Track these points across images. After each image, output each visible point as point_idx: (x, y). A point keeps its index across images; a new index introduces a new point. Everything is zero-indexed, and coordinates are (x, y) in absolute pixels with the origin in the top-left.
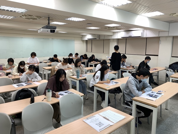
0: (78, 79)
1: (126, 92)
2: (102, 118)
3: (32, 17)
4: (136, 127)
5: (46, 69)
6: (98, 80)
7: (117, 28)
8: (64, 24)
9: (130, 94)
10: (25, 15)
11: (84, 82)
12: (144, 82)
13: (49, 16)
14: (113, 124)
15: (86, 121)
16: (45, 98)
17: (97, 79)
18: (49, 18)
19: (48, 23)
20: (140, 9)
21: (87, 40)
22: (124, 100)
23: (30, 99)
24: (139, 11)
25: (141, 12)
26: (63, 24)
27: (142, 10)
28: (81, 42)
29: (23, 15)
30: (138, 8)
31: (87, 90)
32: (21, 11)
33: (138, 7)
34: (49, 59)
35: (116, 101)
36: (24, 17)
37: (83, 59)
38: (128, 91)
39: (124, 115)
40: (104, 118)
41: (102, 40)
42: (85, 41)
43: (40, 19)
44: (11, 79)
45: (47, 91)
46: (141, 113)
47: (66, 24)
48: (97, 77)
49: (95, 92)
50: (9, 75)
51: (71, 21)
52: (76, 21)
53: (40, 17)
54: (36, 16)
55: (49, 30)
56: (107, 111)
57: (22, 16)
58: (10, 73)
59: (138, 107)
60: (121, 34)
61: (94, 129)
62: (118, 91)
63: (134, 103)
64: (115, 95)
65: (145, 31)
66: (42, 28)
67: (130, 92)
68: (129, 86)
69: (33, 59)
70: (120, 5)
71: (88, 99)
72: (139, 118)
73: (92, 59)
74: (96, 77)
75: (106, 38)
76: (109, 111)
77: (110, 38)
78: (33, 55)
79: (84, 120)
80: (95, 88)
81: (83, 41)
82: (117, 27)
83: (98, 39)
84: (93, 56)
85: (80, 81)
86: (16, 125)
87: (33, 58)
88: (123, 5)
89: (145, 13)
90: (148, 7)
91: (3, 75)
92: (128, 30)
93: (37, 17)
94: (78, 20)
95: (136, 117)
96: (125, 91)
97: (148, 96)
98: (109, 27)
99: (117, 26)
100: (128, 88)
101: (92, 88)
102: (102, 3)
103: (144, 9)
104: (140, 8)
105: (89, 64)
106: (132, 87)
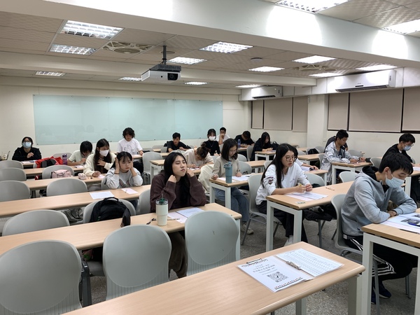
0: (229, 185)
1: (349, 212)
2: (285, 264)
3: (128, 47)
4: (375, 304)
5: (159, 165)
6: (273, 188)
7: (325, 67)
8: (200, 63)
9: (358, 217)
10: (114, 43)
11: (245, 194)
12: (394, 189)
13: (164, 42)
14: (310, 278)
15: (244, 269)
16: (153, 220)
17: (270, 184)
18: (165, 47)
19: (163, 59)
20: (383, 15)
21: (252, 102)
22: (342, 233)
23: (121, 220)
24: (380, 18)
25: (385, 20)
26: (196, 61)
27: (389, 16)
28: (238, 106)
29: (110, 45)
30: (376, 10)
31: (251, 211)
32: (106, 35)
33: (378, 8)
34: (165, 145)
35: (323, 241)
36: (112, 48)
37: (242, 145)
38: (353, 210)
39: (339, 261)
40: (289, 264)
41: (287, 99)
42: (247, 103)
43: (147, 50)
44: (84, 181)
45: (158, 202)
46: (387, 266)
47: (203, 62)
48: (270, 181)
49: (269, 216)
50: (80, 174)
51: (215, 53)
52: (226, 52)
53: (145, 47)
54: (136, 46)
55: (165, 74)
56: (297, 251)
57: (108, 46)
58: (81, 171)
59: (377, 249)
60: (336, 83)
61: (262, 285)
62: (328, 215)
63: (368, 239)
64: (321, 227)
65: (400, 72)
66: (150, 70)
67: (359, 212)
68: (356, 197)
69: (128, 143)
70: (330, 5)
71: (252, 234)
72: (381, 278)
73: (264, 142)
74: (268, 180)
75: (298, 93)
76: (301, 250)
77: (309, 93)
78: (129, 133)
79: (240, 266)
80: (270, 205)
81: (243, 103)
82: (326, 65)
83: (278, 96)
84: (265, 136)
85: (233, 189)
86: (92, 275)
87: (128, 140)
88: (338, 6)
89: (396, 24)
90: (405, 6)
91: (69, 174)
92: (353, 71)
93: (140, 46)
94: (230, 51)
95: (373, 278)
96: (346, 210)
97: (406, 224)
98: (305, 66)
99: (325, 62)
100: (353, 203)
101: (262, 207)
102: (287, 5)
103: (394, 12)
104: (384, 10)
105: (256, 155)
106: (364, 198)
